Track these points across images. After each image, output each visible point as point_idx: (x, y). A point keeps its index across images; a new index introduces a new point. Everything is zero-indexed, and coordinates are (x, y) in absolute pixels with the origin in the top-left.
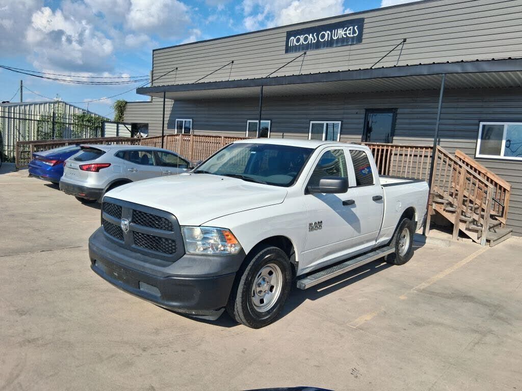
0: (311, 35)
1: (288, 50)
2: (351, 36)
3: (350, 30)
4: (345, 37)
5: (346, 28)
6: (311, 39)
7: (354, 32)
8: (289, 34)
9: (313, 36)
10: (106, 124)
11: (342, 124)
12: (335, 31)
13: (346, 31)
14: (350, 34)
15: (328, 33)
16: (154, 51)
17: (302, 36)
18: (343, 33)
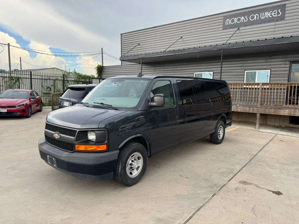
0: (243, 17)
1: (225, 27)
2: (276, 16)
3: (275, 12)
4: (271, 17)
5: (272, 11)
6: (243, 19)
7: (278, 13)
8: (225, 18)
9: (245, 18)
10: (93, 80)
11: (271, 71)
12: (262, 14)
13: (271, 13)
14: (275, 15)
15: (257, 15)
16: (121, 34)
17: (236, 18)
18: (269, 14)
